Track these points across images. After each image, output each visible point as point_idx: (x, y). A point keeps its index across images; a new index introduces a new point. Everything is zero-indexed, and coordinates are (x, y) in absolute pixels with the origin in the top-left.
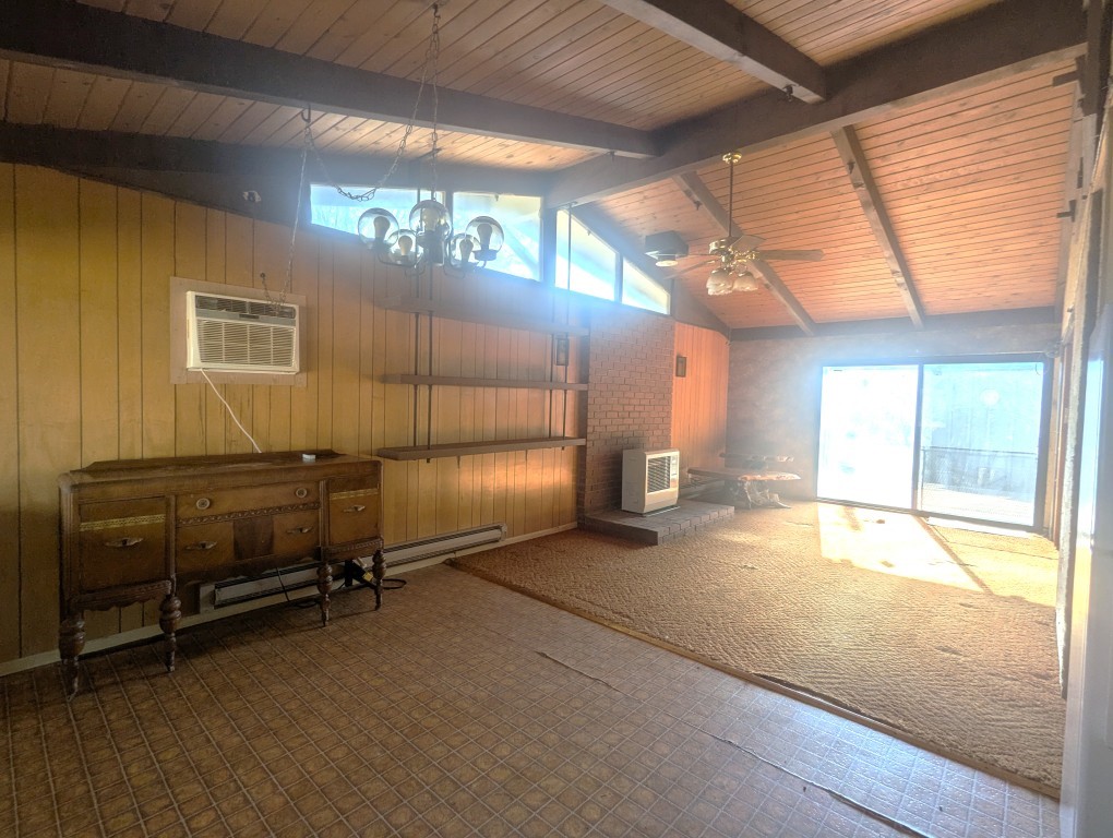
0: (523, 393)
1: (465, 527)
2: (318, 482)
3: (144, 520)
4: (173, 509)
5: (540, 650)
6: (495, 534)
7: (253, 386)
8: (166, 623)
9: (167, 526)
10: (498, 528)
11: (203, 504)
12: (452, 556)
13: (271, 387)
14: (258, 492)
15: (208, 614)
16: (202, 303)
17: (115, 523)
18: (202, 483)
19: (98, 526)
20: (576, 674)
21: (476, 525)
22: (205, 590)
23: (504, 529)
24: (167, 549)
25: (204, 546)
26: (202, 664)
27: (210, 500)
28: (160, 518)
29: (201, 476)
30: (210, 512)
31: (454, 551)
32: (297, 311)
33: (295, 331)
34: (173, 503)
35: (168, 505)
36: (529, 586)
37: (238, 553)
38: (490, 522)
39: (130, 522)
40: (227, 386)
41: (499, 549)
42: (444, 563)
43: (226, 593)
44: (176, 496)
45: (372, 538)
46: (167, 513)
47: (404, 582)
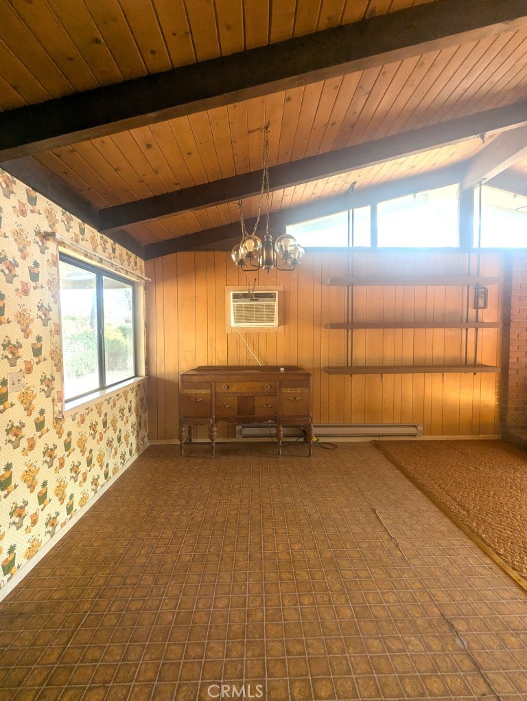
0: (439, 332)
1: (387, 421)
2: (276, 382)
3: (203, 391)
4: (213, 388)
5: (375, 507)
6: (412, 430)
7: (258, 333)
8: (211, 437)
9: (211, 394)
10: (415, 426)
11: (225, 387)
12: (377, 439)
13: (267, 333)
14: (248, 384)
15: (239, 439)
16: (236, 296)
17: (194, 391)
18: (224, 377)
19: (189, 391)
20: (383, 529)
21: (397, 421)
22: (238, 428)
23: (420, 428)
24: (211, 405)
25: (225, 406)
26: (224, 459)
27: (228, 386)
28: (208, 391)
29: (225, 375)
30: (228, 391)
31: (379, 436)
32: (277, 294)
33: (276, 304)
34: (213, 386)
35: (211, 386)
36: (409, 468)
37: (239, 412)
38: (409, 422)
39: (198, 391)
40: (248, 334)
41: (415, 441)
42: (370, 442)
43: (247, 431)
44: (215, 383)
45: (304, 416)
46: (211, 389)
47: (336, 447)
